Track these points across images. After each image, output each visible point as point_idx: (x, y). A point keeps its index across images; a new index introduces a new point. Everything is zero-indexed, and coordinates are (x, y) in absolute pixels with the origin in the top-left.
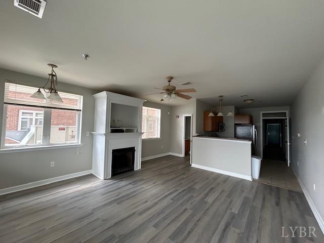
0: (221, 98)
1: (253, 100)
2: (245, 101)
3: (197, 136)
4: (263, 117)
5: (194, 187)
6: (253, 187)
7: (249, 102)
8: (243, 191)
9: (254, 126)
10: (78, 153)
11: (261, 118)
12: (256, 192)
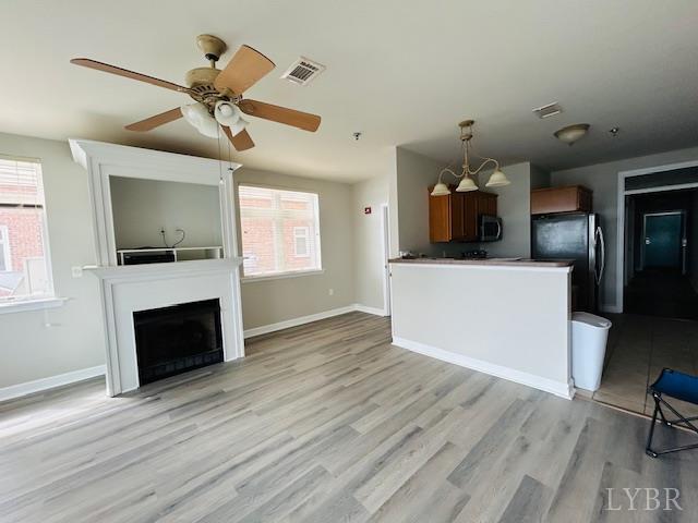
0: (467, 130)
1: (586, 127)
2: (556, 134)
3: (406, 258)
4: (627, 188)
5: (353, 426)
6: (568, 429)
7: (570, 136)
8: (525, 447)
9: (592, 218)
10: (48, 325)
11: (622, 194)
12: (578, 453)
